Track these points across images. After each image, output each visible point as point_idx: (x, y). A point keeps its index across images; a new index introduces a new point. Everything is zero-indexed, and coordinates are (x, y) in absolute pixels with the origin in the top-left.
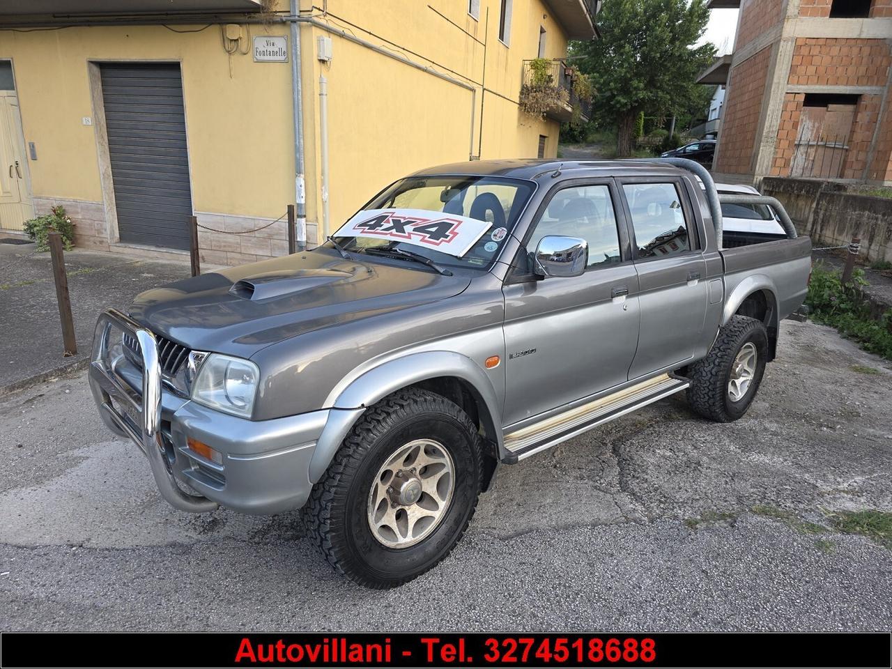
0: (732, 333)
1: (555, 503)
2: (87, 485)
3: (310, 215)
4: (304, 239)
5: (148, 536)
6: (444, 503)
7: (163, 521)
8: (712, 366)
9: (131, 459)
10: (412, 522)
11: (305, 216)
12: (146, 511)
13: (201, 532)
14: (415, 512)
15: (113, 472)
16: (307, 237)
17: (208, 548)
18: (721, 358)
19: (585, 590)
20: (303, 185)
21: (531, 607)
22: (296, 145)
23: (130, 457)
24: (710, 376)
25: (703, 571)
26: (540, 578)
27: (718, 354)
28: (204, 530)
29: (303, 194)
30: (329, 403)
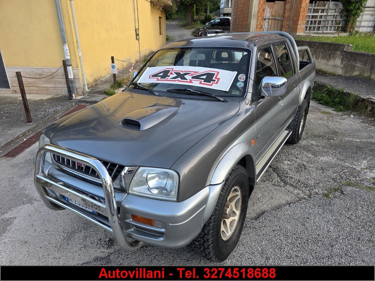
0: (301, 107)
1: (263, 196)
2: (25, 235)
3: (74, 64)
4: (72, 77)
5: (80, 257)
6: (238, 212)
7: (83, 246)
8: (294, 122)
9: (41, 213)
11: (71, 65)
12: (69, 242)
13: (107, 248)
14: (228, 220)
15: (36, 223)
16: (74, 76)
17: (119, 256)
18: (298, 118)
19: (310, 238)
20: (68, 49)
21: (293, 252)
22: (61, 28)
23: (40, 212)
24: (293, 126)
25: (349, 218)
26: (287, 237)
27: (297, 117)
28: (108, 246)
29: (69, 54)
30: (208, 183)
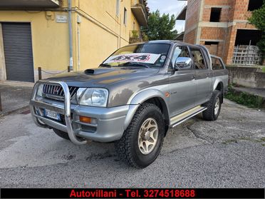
6: (156, 140)
8: (210, 104)
10: (147, 146)
13: (68, 160)
14: (148, 143)
18: (213, 101)
20: (72, 60)
22: (70, 48)
24: (210, 107)
29: (72, 63)
30: (129, 103)
